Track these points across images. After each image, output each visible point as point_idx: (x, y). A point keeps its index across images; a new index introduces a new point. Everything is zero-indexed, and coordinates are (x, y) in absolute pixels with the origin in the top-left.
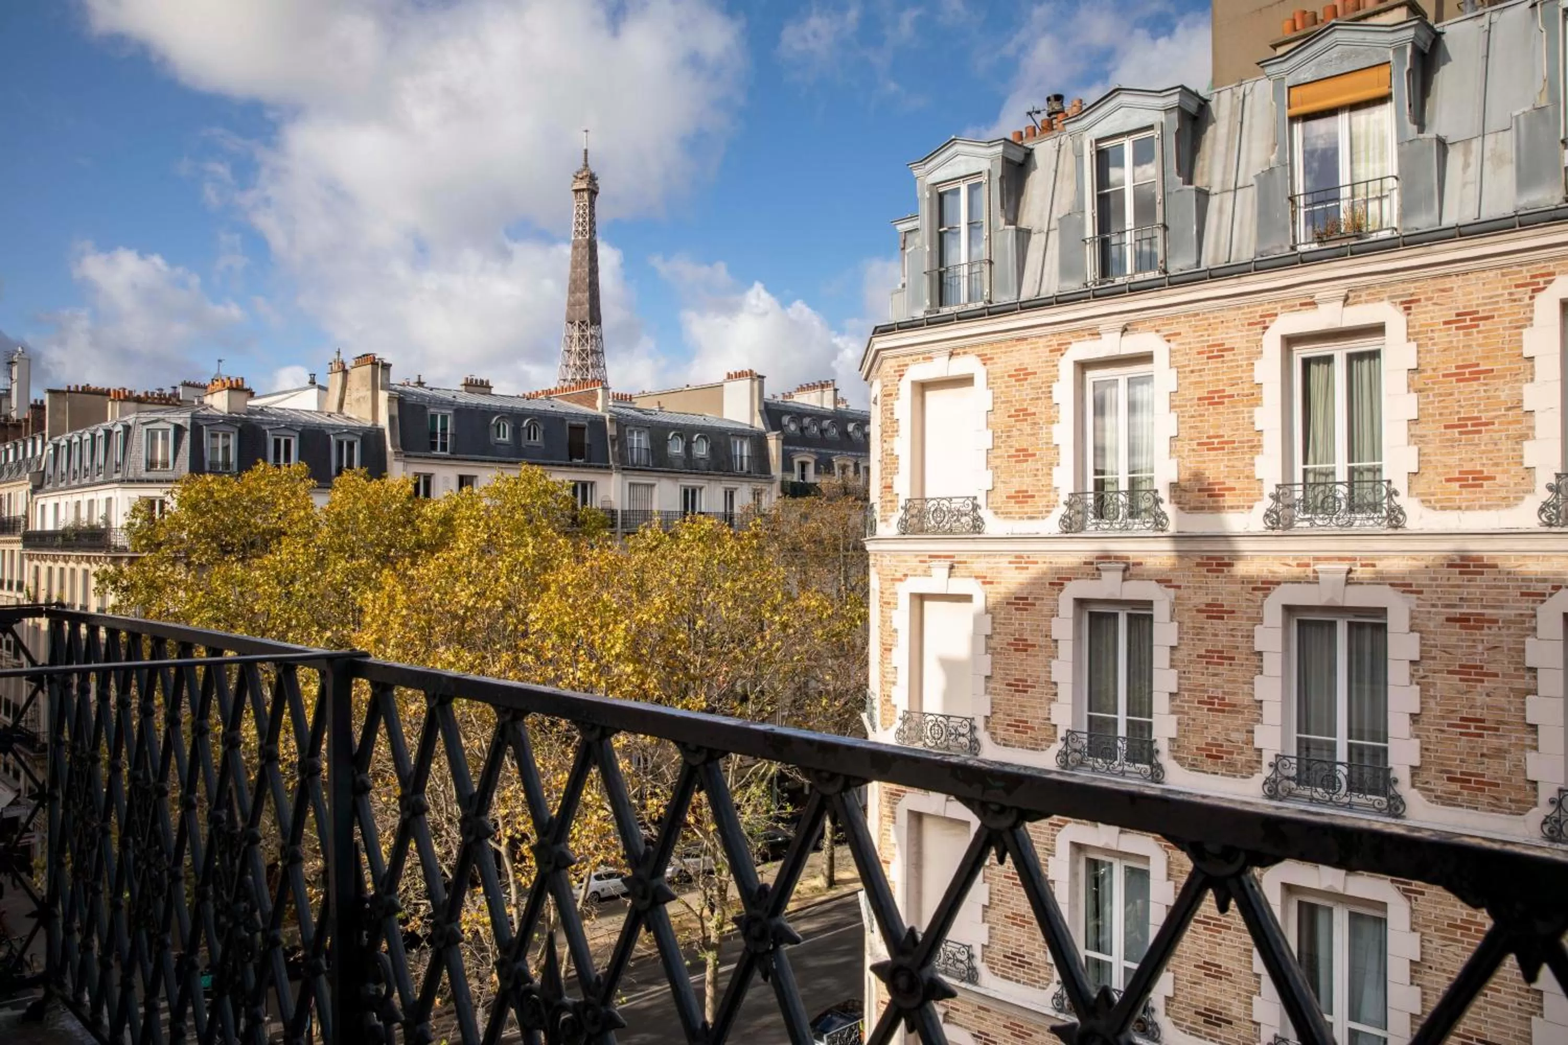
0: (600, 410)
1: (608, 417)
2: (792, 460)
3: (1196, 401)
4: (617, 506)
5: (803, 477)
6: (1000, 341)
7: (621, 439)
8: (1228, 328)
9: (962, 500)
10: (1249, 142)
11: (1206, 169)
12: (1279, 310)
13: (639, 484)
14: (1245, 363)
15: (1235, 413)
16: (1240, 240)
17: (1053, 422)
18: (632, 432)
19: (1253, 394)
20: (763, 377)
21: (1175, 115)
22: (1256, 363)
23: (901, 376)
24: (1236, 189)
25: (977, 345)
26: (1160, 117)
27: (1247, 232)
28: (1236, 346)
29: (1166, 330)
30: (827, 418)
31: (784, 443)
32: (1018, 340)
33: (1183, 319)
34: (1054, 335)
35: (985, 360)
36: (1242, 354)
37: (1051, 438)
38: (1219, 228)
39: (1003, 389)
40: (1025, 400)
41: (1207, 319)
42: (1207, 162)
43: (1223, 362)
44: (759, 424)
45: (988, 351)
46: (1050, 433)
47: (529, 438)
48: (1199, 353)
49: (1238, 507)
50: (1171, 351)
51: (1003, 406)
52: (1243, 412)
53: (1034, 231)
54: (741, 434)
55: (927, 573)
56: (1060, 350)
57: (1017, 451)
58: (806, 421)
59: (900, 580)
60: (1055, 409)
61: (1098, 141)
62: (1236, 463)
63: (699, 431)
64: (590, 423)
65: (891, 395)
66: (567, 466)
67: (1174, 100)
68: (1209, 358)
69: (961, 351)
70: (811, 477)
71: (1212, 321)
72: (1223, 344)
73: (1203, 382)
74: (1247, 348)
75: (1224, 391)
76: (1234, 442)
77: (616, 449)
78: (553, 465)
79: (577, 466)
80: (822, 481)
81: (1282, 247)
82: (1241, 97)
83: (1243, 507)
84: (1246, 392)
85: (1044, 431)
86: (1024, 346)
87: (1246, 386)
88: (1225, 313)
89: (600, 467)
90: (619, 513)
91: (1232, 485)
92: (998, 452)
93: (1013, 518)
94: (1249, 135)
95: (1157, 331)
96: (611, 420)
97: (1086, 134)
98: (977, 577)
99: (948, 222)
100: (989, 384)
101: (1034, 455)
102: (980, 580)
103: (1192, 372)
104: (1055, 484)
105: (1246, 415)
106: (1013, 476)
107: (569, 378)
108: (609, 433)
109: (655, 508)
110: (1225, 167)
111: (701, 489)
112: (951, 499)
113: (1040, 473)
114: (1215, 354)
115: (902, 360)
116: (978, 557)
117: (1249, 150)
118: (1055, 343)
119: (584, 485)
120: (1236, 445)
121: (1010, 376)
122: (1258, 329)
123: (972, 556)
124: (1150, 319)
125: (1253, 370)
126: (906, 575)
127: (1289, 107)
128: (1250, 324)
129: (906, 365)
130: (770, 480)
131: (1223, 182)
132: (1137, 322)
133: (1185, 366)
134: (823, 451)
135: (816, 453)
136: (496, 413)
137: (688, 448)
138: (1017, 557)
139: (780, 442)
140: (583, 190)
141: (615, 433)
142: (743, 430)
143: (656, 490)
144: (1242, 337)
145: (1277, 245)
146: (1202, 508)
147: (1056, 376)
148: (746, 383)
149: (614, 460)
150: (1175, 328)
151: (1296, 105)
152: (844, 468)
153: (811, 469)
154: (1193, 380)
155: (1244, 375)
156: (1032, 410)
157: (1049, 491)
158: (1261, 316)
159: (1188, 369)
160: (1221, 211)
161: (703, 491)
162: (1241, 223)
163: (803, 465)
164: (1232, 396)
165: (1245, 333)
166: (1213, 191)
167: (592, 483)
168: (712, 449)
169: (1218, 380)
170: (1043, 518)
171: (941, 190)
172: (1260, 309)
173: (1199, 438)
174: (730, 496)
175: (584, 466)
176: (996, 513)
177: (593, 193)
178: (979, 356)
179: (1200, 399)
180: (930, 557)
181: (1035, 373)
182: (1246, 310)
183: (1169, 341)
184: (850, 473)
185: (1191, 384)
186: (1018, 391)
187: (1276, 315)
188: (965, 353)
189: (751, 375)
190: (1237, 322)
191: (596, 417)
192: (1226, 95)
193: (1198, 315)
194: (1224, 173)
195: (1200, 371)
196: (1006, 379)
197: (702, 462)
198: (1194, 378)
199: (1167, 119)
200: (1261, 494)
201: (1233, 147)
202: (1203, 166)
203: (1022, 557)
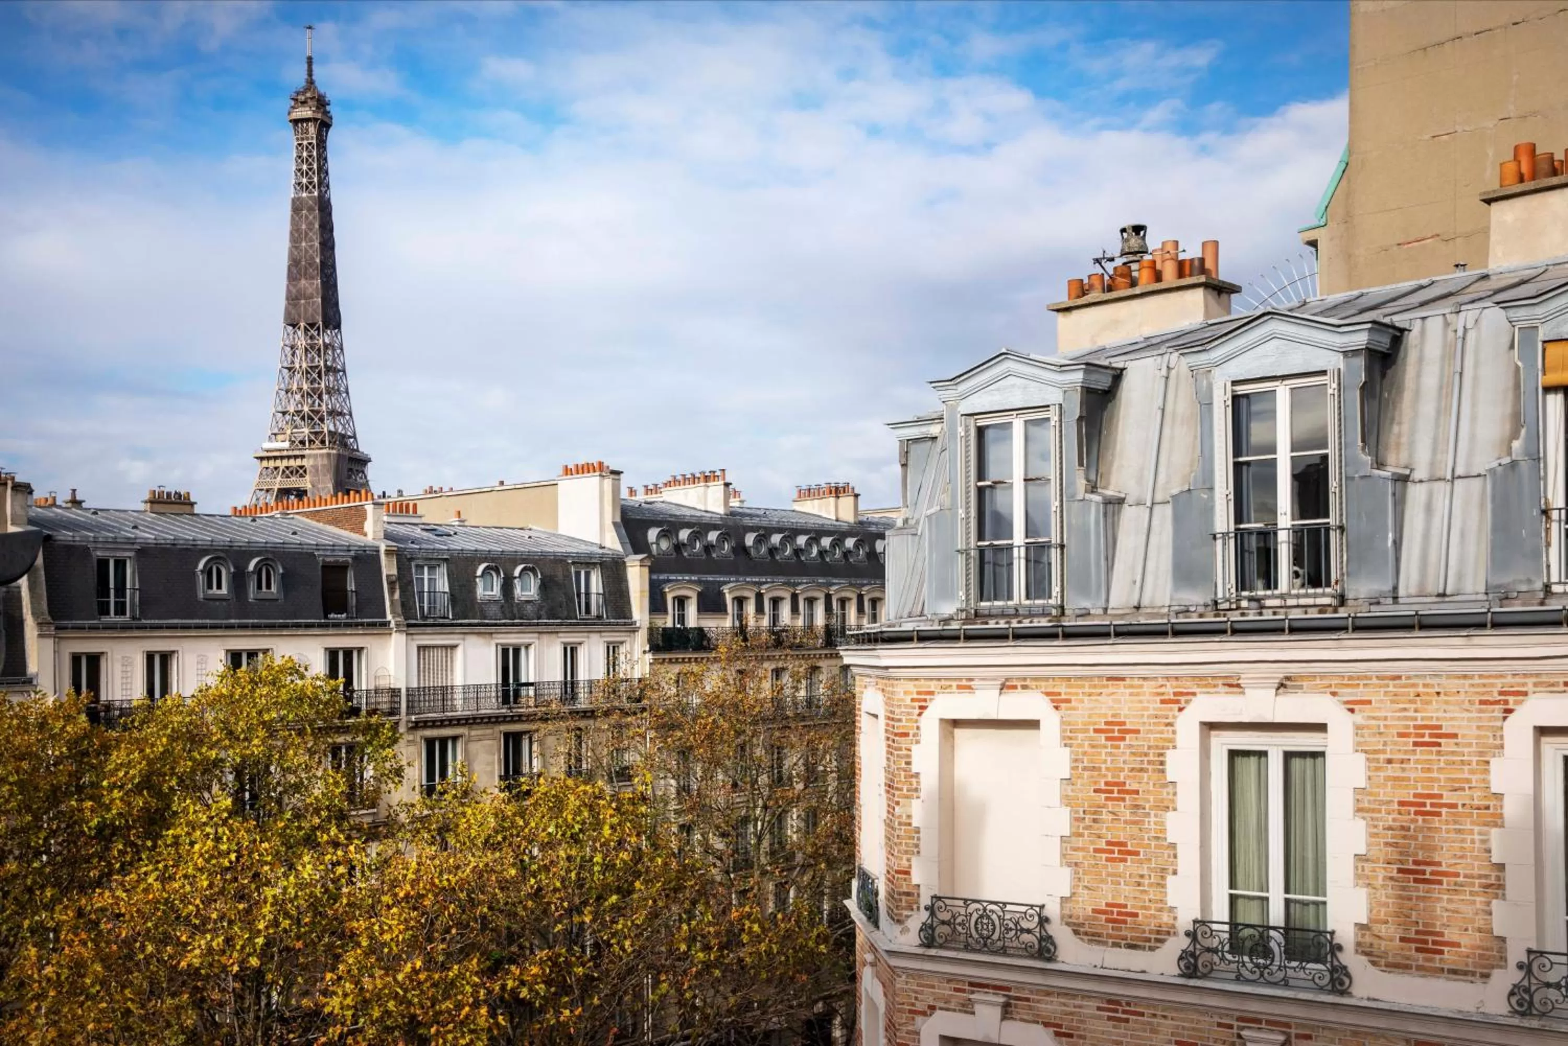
0: (370, 537)
1: (383, 548)
2: (663, 595)
3: (1396, 806)
4: (402, 685)
5: (682, 618)
6: (1081, 678)
7: (404, 581)
8: (1446, 702)
9: (1023, 909)
10: (1474, 405)
11: (1404, 440)
12: (1530, 688)
13: (434, 647)
14: (1475, 759)
15: (1459, 831)
16: (1462, 560)
17: (1167, 808)
18: (420, 568)
19: (1487, 808)
20: (618, 473)
21: (1360, 362)
22: (1493, 761)
23: (923, 708)
24: (1453, 478)
25: (1046, 679)
26: (1335, 362)
27: (1472, 549)
28: (1460, 732)
29: (1349, 694)
30: (715, 527)
31: (652, 571)
32: (1110, 679)
33: (1375, 681)
34: (1167, 678)
35: (1058, 702)
36: (1470, 745)
37: (1164, 831)
38: (1426, 537)
39: (1086, 748)
40: (1122, 770)
41: (1414, 685)
42: (1405, 428)
43: (1439, 753)
44: (613, 542)
45: (1062, 689)
46: (1163, 824)
47: (259, 587)
48: (1401, 735)
49: (1465, 973)
50: (1358, 728)
51: (1086, 774)
52: (1471, 832)
53: (1130, 500)
54: (587, 562)
55: (967, 1008)
56: (1178, 702)
57: (1109, 843)
58: (684, 535)
59: (924, 1014)
60: (1170, 789)
61: (1234, 383)
62: (1462, 907)
63: (524, 561)
64: (355, 558)
65: (906, 735)
66: (321, 626)
67: (1360, 339)
68: (1416, 744)
69: (1019, 684)
70: (692, 619)
71: (1421, 689)
72: (1440, 727)
73: (1409, 779)
74: (1478, 737)
75: (1441, 796)
76: (1457, 875)
77: (397, 596)
78: (298, 626)
79: (337, 625)
80: (711, 624)
81: (1529, 581)
82: (1460, 333)
83: (1473, 974)
84: (1476, 802)
85: (1153, 819)
86: (1121, 689)
87: (1477, 794)
88: (1443, 681)
89: (373, 625)
90: (404, 692)
91: (1455, 938)
92: (1080, 842)
93: (1105, 943)
94: (1474, 397)
95: (1334, 694)
96: (388, 553)
97: (1216, 372)
98: (1046, 1025)
99: (993, 474)
100: (1067, 740)
101: (1137, 853)
102: (1052, 1030)
103: (1390, 761)
104: (1170, 903)
105: (1476, 837)
106: (1102, 881)
107: (292, 409)
108: (385, 572)
109: (458, 679)
110: (1435, 441)
111: (527, 647)
112: (1005, 904)
113: (1146, 881)
114: (1427, 739)
115: (925, 686)
116: (1048, 994)
117: (1474, 419)
118: (1169, 690)
119: (348, 653)
120: (1461, 879)
121: (1096, 731)
122: (1498, 710)
123: (1038, 992)
124: (1323, 676)
125: (1487, 771)
126: (932, 1008)
127: (1544, 374)
128: (1482, 702)
129: (932, 693)
130: (633, 629)
131: (1432, 464)
132: (1302, 677)
133: (1376, 752)
134: (710, 578)
135: (699, 582)
136: (205, 552)
137: (507, 587)
138: (1110, 1002)
139: (646, 570)
140: (307, 120)
141: (394, 572)
142: (590, 555)
143: (459, 653)
144: (1469, 720)
145: (1522, 577)
146: (1407, 967)
147: (1172, 741)
148: (592, 482)
149: (392, 612)
150: (1360, 693)
151: (1555, 369)
152: (740, 602)
153: (692, 610)
154: (1390, 773)
155: (1474, 778)
156: (1131, 785)
157: (1160, 910)
158: (1501, 693)
159: (1382, 757)
160: (1429, 509)
161: (532, 650)
162: (1463, 535)
163: (681, 602)
164: (1454, 806)
165: (1475, 715)
166: (1417, 476)
167: (360, 650)
168: (544, 587)
169: (1432, 780)
170: (1152, 949)
171: (981, 423)
172: (1499, 682)
173: (1401, 862)
174: (570, 653)
175: (348, 625)
176: (1076, 932)
177: (324, 125)
178: (1048, 694)
179: (1401, 803)
180: (971, 984)
181: (1137, 732)
182: (1477, 681)
183: (1352, 711)
184: (750, 608)
185: (1387, 778)
186: (1111, 754)
187: (1525, 694)
188: (1025, 687)
189: (600, 469)
190: (1462, 697)
191: (364, 549)
192: (1435, 325)
193: (1399, 677)
194: (1434, 450)
195: (1402, 762)
196: (1092, 734)
197: (529, 607)
198: (1393, 771)
199: (1347, 366)
200: (1504, 959)
201: (1448, 409)
202: (1399, 435)
203: (1118, 1003)
